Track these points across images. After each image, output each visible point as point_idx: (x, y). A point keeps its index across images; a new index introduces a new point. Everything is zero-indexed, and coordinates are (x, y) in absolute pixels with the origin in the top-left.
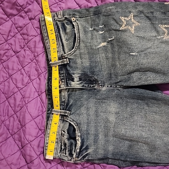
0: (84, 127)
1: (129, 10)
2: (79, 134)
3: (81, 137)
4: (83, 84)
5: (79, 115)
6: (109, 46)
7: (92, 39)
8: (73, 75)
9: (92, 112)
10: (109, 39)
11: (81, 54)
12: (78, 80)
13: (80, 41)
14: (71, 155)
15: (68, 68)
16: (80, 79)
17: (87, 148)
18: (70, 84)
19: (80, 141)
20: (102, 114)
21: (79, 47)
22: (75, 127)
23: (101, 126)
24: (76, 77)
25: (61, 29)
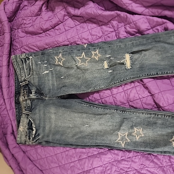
0: (38, 122)
1: (59, 51)
2: (35, 126)
3: (36, 128)
4: (37, 96)
5: (35, 114)
6: (50, 73)
7: (40, 69)
8: (32, 90)
9: (42, 112)
10: (50, 69)
11: (33, 78)
12: (34, 93)
13: (33, 71)
14: (30, 139)
15: (29, 86)
16: (36, 93)
17: (39, 135)
18: (30, 96)
19: (35, 130)
20: (47, 114)
21: (33, 74)
22: (32, 122)
23: (47, 121)
24: (33, 91)
25: (24, 63)
